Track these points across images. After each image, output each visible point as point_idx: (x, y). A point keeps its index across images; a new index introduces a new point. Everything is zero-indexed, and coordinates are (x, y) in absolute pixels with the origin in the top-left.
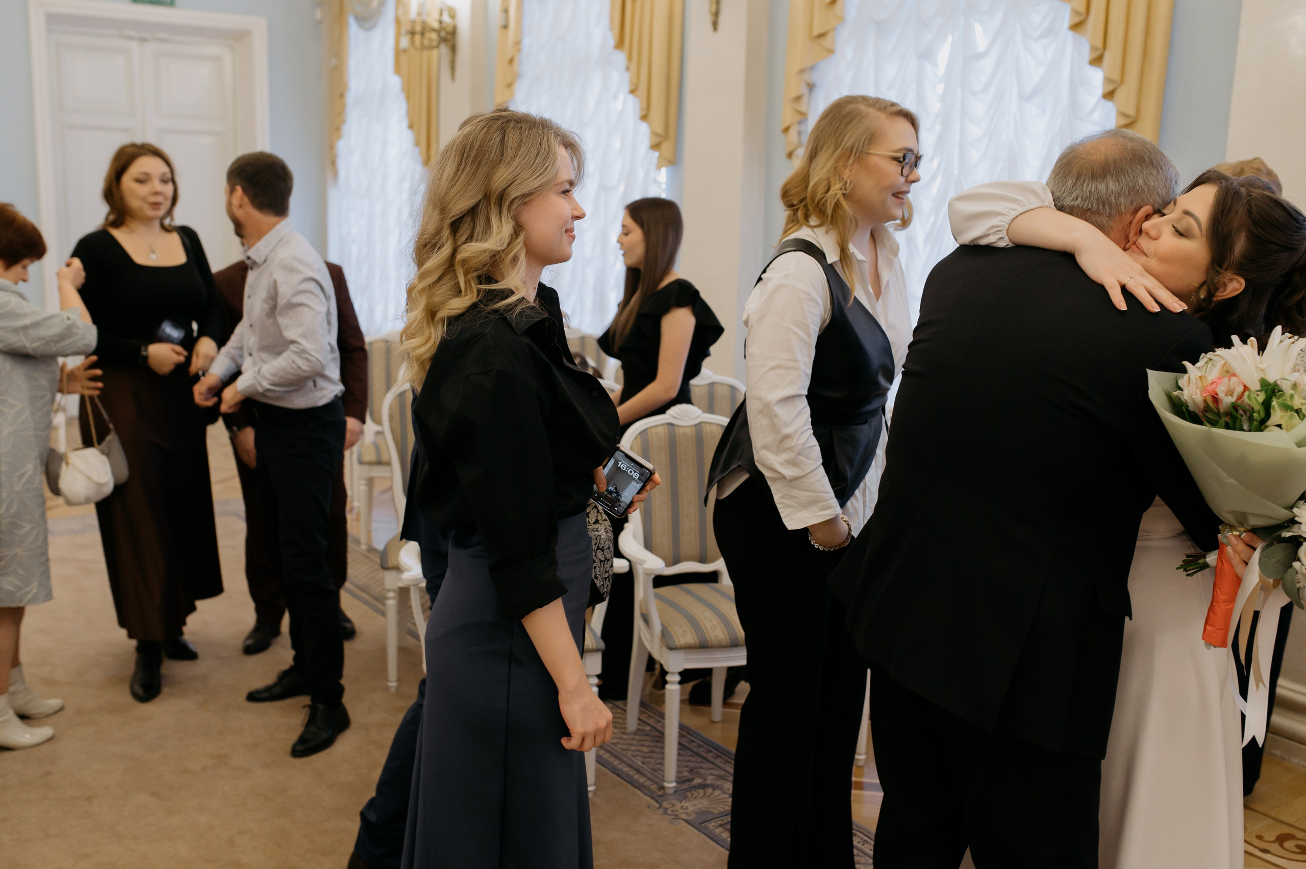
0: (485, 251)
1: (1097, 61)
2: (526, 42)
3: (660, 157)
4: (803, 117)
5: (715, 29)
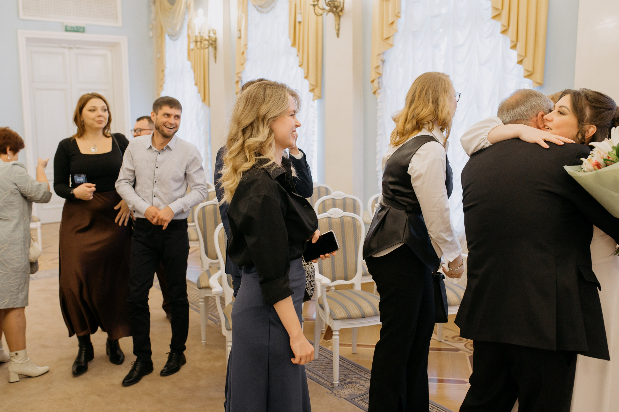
0: (257, 142)
1: (514, 47)
2: (250, 45)
3: (314, 95)
4: (380, 75)
5: (338, 37)
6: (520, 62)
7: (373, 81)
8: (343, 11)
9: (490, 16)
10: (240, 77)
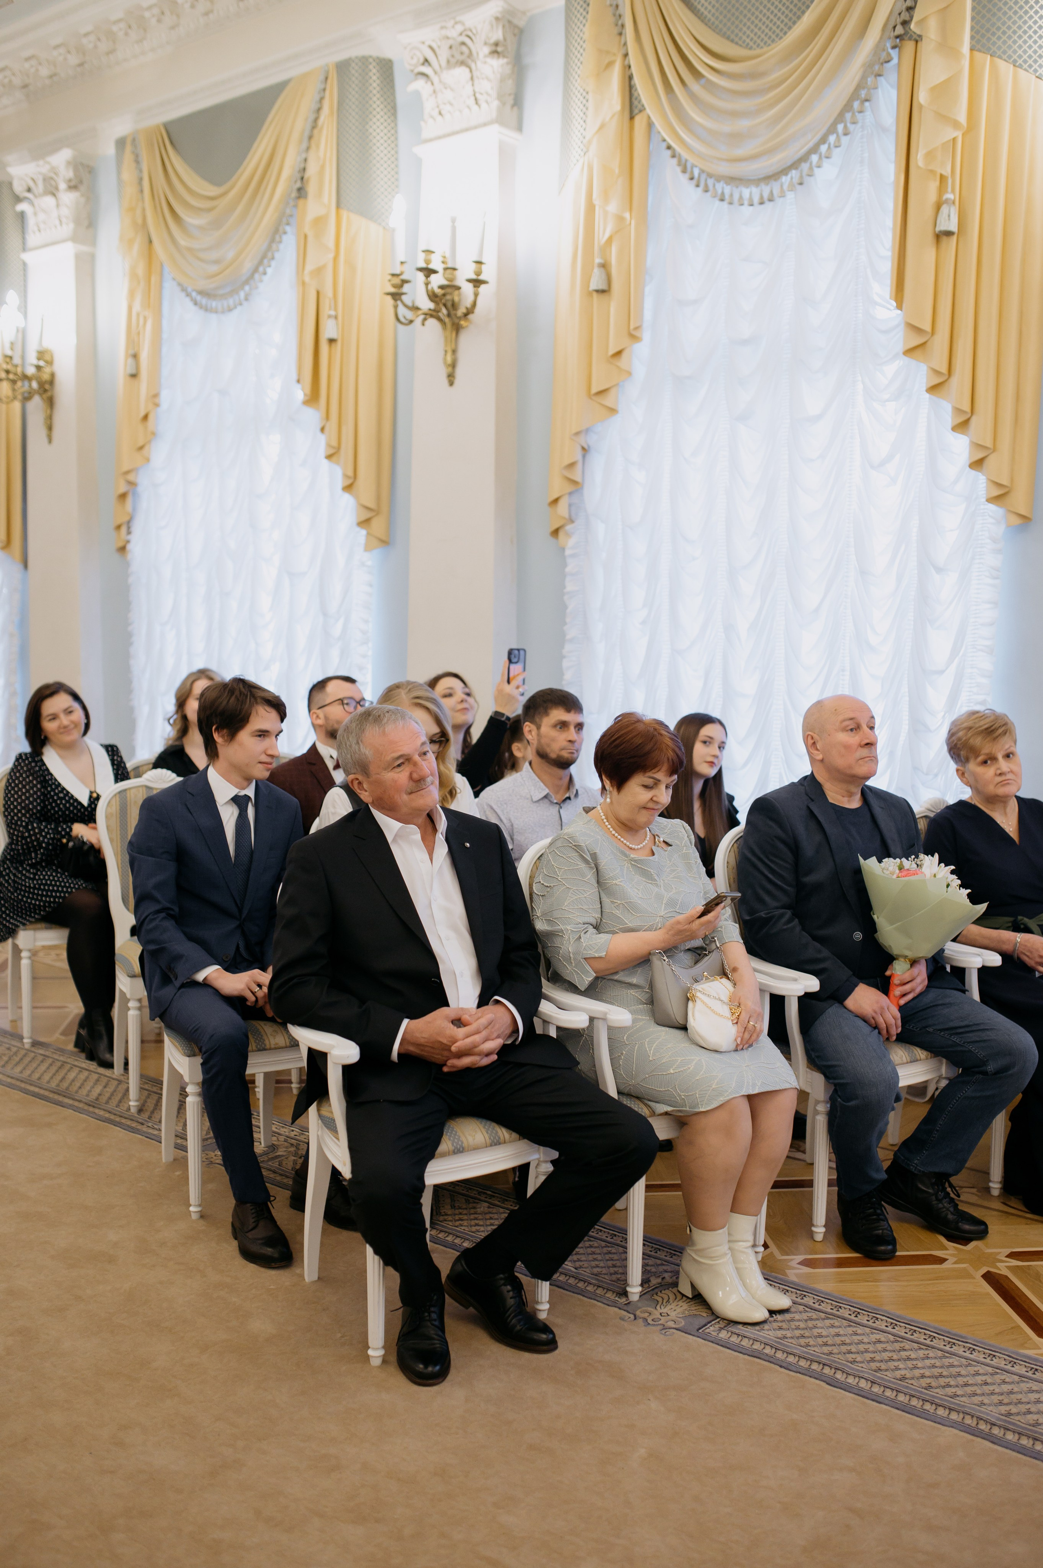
1: (962, 426)
2: (165, 396)
3: (368, 534)
4: (576, 485)
5: (451, 384)
6: (977, 464)
7: (556, 501)
8: (470, 316)
9: (900, 347)
10: (132, 484)
